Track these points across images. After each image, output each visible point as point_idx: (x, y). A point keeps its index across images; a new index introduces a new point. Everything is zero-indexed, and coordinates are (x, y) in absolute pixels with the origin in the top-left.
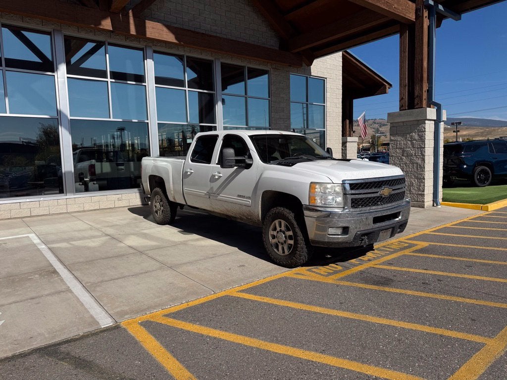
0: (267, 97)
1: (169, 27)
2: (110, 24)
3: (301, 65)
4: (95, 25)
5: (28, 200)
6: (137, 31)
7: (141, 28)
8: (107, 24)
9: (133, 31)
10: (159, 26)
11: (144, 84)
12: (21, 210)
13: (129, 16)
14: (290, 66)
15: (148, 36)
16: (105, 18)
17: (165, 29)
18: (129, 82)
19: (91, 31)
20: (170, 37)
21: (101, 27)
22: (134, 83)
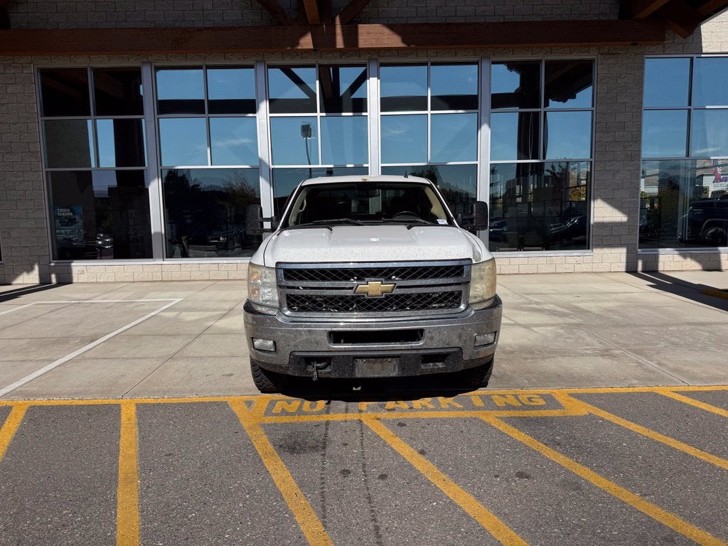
0: (589, 106)
1: (391, 27)
2: (311, 41)
3: (663, 39)
4: (292, 47)
5: (225, 262)
6: (345, 42)
7: (351, 37)
8: (307, 42)
9: (340, 43)
10: (377, 28)
11: (364, 114)
12: (219, 272)
13: (335, 25)
14: (635, 44)
15: (360, 47)
16: (303, 34)
17: (387, 31)
18: (344, 114)
19: (298, 55)
20: (394, 41)
21: (299, 48)
22: (351, 114)
